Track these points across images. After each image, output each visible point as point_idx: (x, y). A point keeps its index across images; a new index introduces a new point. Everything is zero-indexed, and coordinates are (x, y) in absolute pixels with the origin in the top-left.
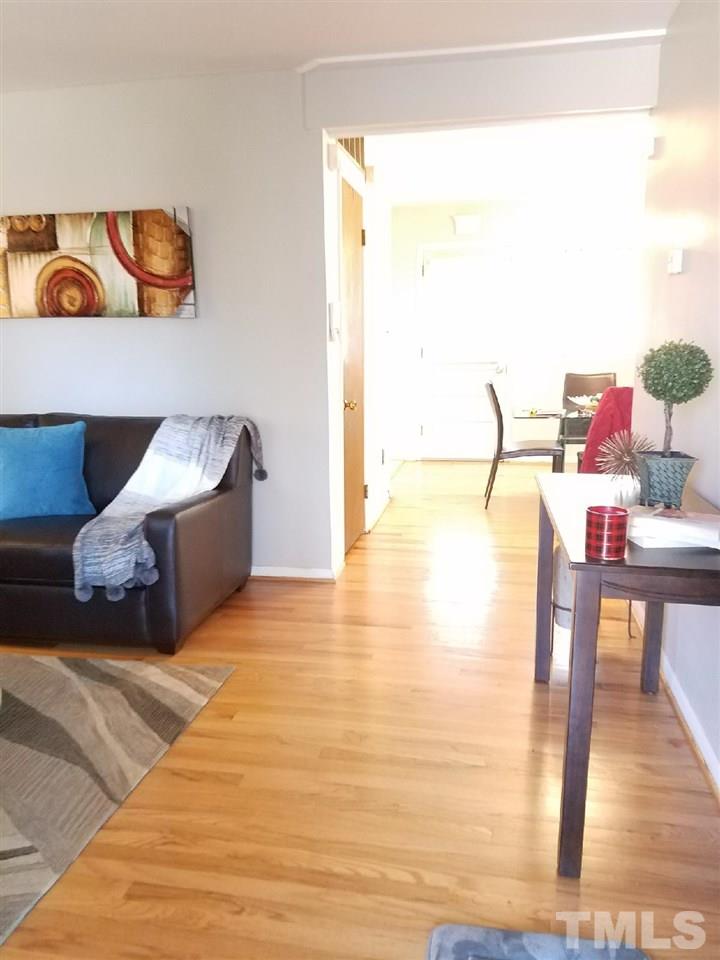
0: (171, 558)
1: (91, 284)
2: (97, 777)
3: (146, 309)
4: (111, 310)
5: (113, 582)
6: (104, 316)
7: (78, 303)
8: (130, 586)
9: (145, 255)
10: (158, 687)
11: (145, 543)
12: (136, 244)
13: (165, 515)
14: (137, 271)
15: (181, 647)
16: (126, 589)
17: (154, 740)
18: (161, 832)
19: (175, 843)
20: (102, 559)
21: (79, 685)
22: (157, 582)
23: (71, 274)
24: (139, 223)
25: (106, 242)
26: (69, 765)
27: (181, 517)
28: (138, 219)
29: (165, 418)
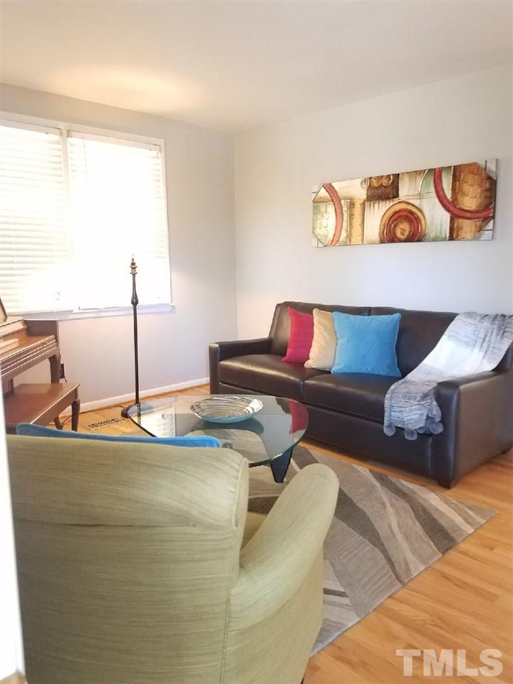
0: (453, 417)
1: (418, 220)
2: (389, 560)
3: (455, 235)
4: (429, 236)
5: (410, 427)
6: (424, 241)
7: (406, 234)
8: (421, 432)
9: (459, 196)
10: (437, 510)
11: (435, 403)
12: (454, 189)
13: (452, 385)
14: (452, 208)
15: (455, 485)
16: (418, 433)
17: (431, 547)
18: (432, 615)
19: (440, 627)
20: (403, 409)
21: (382, 493)
22: (441, 433)
23: (405, 213)
24: (457, 174)
25: (432, 189)
26: (372, 546)
27: (465, 389)
28: (457, 172)
29: (458, 314)
